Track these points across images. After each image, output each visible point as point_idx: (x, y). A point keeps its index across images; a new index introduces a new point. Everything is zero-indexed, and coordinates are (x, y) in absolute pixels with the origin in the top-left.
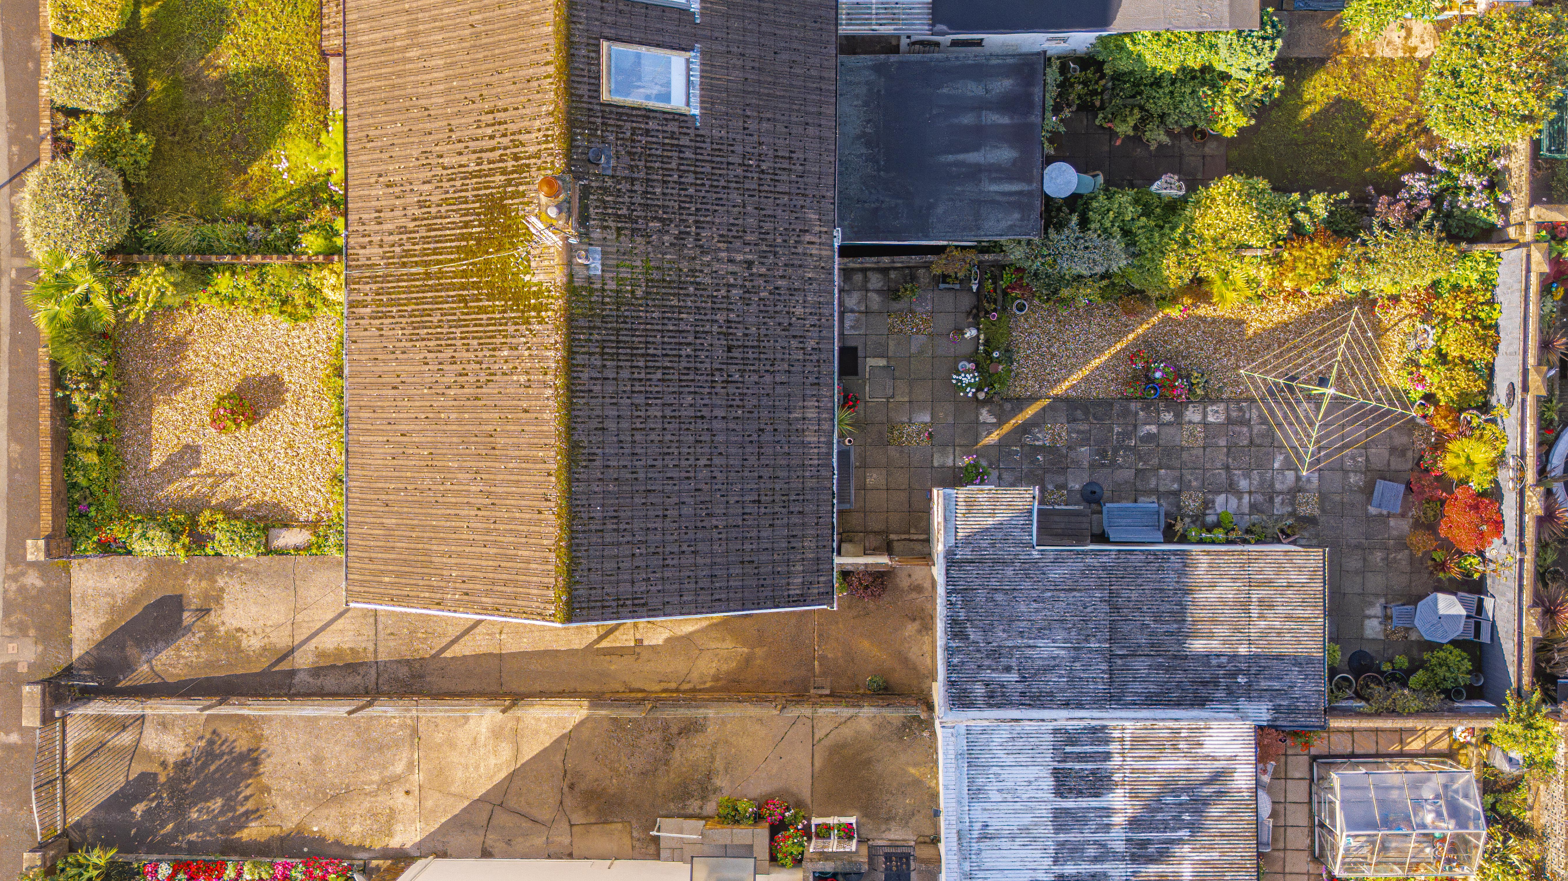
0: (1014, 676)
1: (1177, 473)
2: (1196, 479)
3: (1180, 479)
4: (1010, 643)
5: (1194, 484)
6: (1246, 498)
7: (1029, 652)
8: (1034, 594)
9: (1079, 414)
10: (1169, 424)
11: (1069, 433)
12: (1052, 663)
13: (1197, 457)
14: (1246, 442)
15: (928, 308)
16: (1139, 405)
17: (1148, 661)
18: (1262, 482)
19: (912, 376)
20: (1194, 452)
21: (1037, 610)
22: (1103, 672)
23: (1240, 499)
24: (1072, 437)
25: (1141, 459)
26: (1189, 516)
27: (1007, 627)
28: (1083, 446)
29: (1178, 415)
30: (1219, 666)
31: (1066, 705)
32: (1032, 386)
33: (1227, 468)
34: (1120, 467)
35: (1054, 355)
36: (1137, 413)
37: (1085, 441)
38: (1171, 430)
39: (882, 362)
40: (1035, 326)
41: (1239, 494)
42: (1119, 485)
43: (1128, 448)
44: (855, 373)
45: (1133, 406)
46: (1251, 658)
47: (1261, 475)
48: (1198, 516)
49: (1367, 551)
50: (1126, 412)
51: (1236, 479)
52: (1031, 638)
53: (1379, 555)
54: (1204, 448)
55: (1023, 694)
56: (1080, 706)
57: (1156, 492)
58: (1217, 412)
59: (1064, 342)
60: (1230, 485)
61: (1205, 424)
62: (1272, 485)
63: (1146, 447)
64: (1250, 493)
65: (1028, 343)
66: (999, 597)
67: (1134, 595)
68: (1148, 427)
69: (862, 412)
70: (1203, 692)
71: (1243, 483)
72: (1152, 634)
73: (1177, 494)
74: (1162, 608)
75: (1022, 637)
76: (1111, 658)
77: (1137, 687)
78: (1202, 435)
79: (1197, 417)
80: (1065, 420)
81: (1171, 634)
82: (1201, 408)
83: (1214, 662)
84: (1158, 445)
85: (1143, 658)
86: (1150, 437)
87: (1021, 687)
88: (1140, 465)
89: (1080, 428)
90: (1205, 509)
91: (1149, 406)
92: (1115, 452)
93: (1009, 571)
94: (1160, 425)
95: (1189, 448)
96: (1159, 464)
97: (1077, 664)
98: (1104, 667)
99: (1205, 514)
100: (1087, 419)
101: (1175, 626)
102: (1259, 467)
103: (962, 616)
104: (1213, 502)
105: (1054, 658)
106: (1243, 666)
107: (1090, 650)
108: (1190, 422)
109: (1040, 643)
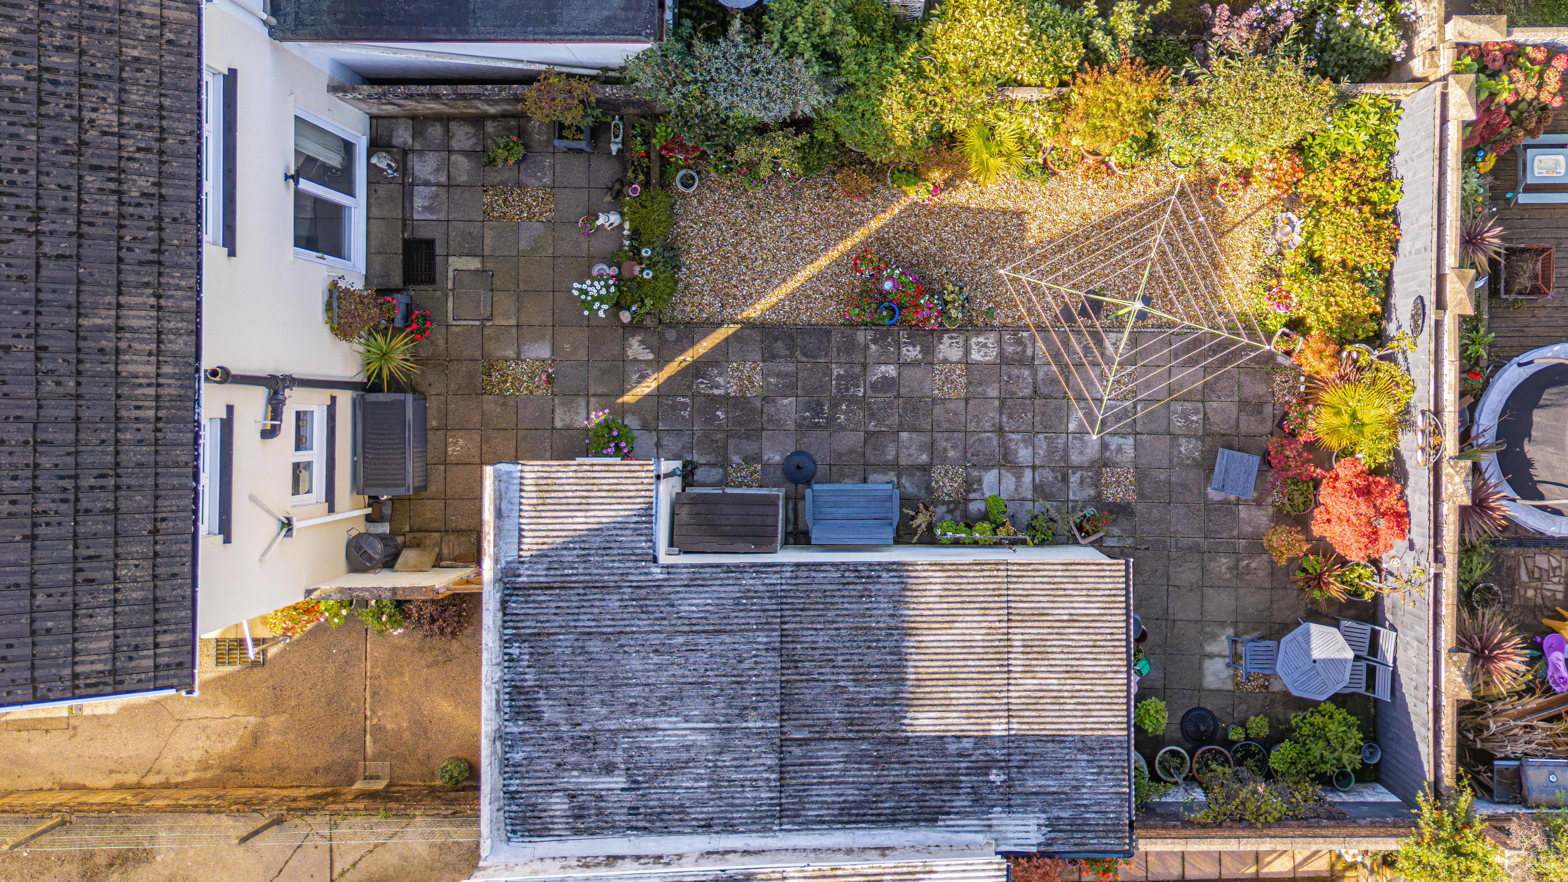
0: (618, 782)
1: (926, 438)
2: (954, 447)
3: (931, 448)
4: (612, 725)
5: (951, 454)
6: (1028, 476)
7: (645, 739)
8: (655, 639)
9: (780, 347)
10: (915, 363)
11: (765, 376)
12: (685, 756)
13: (955, 414)
14: (1027, 392)
15: (547, 180)
16: (870, 335)
17: (844, 749)
18: (1051, 452)
19: (522, 286)
20: (952, 406)
21: (659, 668)
22: (770, 769)
23: (1019, 477)
24: (769, 383)
25: (872, 416)
26: (944, 503)
27: (607, 697)
28: (786, 396)
29: (928, 350)
30: (960, 755)
31: (707, 827)
32: (710, 305)
33: (1000, 430)
34: (842, 428)
35: (744, 258)
36: (866, 347)
37: (789, 388)
38: (917, 373)
39: (474, 264)
40: (714, 212)
41: (1017, 469)
42: (840, 455)
43: (853, 400)
44: (431, 280)
45: (861, 336)
46: (1012, 741)
47: (1050, 441)
48: (957, 503)
49: (1206, 556)
50: (850, 346)
51: (1012, 446)
52: (648, 715)
53: (1224, 562)
54: (967, 400)
55: (633, 810)
56: (730, 828)
57: (895, 466)
58: (985, 345)
59: (758, 239)
60: (1005, 456)
61: (967, 363)
62: (1066, 456)
63: (880, 399)
64: (1034, 468)
65: (703, 238)
66: (595, 646)
67: (822, 639)
68: (883, 368)
69: (441, 342)
70: (934, 799)
71: (1024, 454)
72: (851, 702)
73: (926, 469)
74: (868, 660)
75: (634, 713)
76: (782, 745)
77: (826, 793)
78: (963, 380)
79: (955, 354)
80: (759, 357)
81: (883, 702)
82: (961, 340)
83: (952, 748)
84: (898, 396)
85: (836, 744)
86: (887, 383)
87: (629, 798)
88: (872, 425)
89: (782, 368)
90: (968, 491)
91: (884, 336)
92: (835, 405)
93: (613, 602)
94: (902, 365)
95: (944, 400)
96: (901, 423)
97: (726, 757)
98: (771, 760)
99: (967, 501)
100: (792, 355)
101: (889, 689)
102: (1046, 428)
103: (530, 679)
104: (980, 481)
105: (687, 748)
106: (998, 754)
107: (748, 733)
108: (945, 361)
109: (663, 722)
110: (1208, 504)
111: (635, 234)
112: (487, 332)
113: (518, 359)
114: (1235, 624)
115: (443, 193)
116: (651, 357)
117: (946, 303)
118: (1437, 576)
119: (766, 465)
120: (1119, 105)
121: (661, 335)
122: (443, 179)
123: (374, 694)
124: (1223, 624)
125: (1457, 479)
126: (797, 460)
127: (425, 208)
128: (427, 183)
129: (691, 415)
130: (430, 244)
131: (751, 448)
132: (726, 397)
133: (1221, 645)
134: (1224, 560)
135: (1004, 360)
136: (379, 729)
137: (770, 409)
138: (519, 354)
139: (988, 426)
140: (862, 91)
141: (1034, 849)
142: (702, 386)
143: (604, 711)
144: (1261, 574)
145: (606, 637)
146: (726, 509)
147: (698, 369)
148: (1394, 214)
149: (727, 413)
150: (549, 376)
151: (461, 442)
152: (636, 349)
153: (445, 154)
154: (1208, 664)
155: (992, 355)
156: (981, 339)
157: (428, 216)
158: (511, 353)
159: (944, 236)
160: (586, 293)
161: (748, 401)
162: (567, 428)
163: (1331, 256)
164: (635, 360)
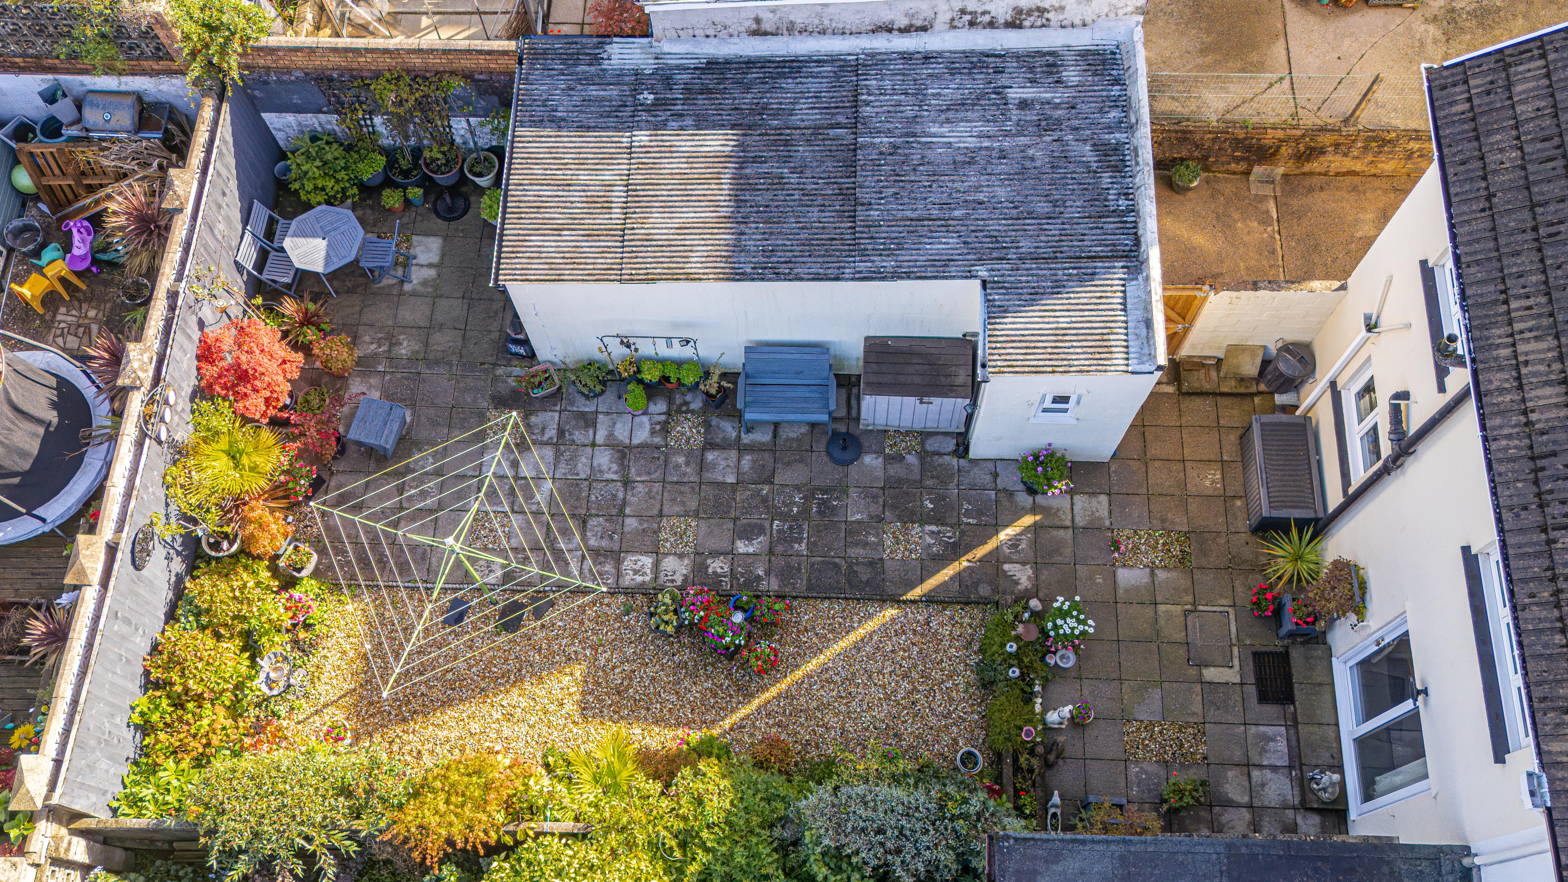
0: (1015, 94)
1: (708, 476)
2: (677, 466)
3: (702, 466)
4: (1022, 140)
5: (681, 460)
6: (601, 436)
7: (991, 129)
8: (982, 213)
9: (864, 574)
10: (715, 554)
11: (881, 543)
12: (950, 115)
13: (673, 500)
14: (592, 522)
15: (1134, 769)
16: (764, 585)
17: (795, 120)
18: (573, 460)
19: (1154, 646)
20: (677, 509)
21: (978, 189)
22: (867, 104)
23: (611, 435)
24: (877, 535)
25: (765, 500)
26: (693, 412)
27: (1028, 164)
28: (858, 522)
29: (699, 568)
30: (681, 115)
31: (928, 58)
32: (942, 624)
33: (627, 483)
34: (797, 488)
35: (905, 676)
36: (768, 573)
37: (854, 530)
38: (713, 544)
39: (1210, 674)
40: (939, 730)
41: (612, 444)
42: (801, 460)
43: (784, 517)
44: (1258, 657)
45: (774, 585)
46: (631, 126)
47: (573, 471)
48: (679, 411)
49: (422, 356)
50: (787, 574)
51: (615, 467)
52: (987, 148)
53: (405, 349)
54: (661, 515)
55: (999, 71)
56: (906, 57)
57: (742, 449)
58: (636, 572)
59: (888, 698)
60: (623, 456)
61: (657, 553)
62: (558, 456)
63: (754, 518)
64: (594, 445)
65: (951, 699)
66: (1043, 207)
67: (814, 214)
68: (751, 550)
69: (1239, 589)
70: (709, 80)
71: (604, 459)
72: (786, 160)
73: (710, 445)
74: (769, 195)
75: (1002, 151)
76: (855, 124)
77: (812, 85)
78: (663, 535)
79: (670, 563)
80: (888, 564)
81: (755, 160)
82: (662, 579)
83: (689, 121)
84: (735, 520)
85: (803, 125)
86: (747, 533)
87: (1004, 80)
88: (765, 490)
89: (862, 552)
90: (666, 422)
91: (748, 584)
92: (805, 511)
93: (1026, 245)
94: (730, 553)
95: (686, 514)
96: (734, 491)
97: (910, 114)
98: (866, 111)
99: (668, 413)
100: (850, 566)
101: (748, 171)
102: (576, 484)
103: (1106, 179)
104: (653, 432)
105: (948, 121)
106: (644, 116)
107: (889, 132)
108: (681, 556)
109: (972, 143)
110: (413, 406)
111: (1028, 698)
112: (1190, 598)
113: (1153, 568)
114: (401, 294)
115: (1256, 759)
116: (1006, 567)
117: (675, 612)
118: (179, 278)
119: (880, 452)
120: (447, 802)
121: (995, 591)
122: (1256, 774)
123: (1273, 252)
124: (414, 294)
125: (136, 365)
126: (847, 455)
127: (1272, 739)
128: (1274, 768)
129: (960, 506)
130: (1263, 698)
131: (895, 470)
132: (923, 522)
133: (418, 275)
134: (403, 352)
135: (616, 556)
136: (1265, 220)
137: (876, 509)
138: (1152, 574)
139: (640, 488)
140: (755, 820)
141: (615, 39)
142: (949, 534)
143: (1031, 152)
144: (367, 338)
145: (1031, 215)
146: (917, 380)
147: (954, 551)
148: (150, 684)
149: (922, 506)
150: (1118, 549)
151: (1207, 483)
152: (1023, 575)
153: (1257, 803)
154: (435, 258)
155: (629, 562)
156: (639, 579)
157: (1269, 730)
158: (1161, 575)
159: (673, 698)
160: (1079, 622)
161: (900, 518)
162: (1093, 494)
163: (231, 647)
164: (1024, 564)
